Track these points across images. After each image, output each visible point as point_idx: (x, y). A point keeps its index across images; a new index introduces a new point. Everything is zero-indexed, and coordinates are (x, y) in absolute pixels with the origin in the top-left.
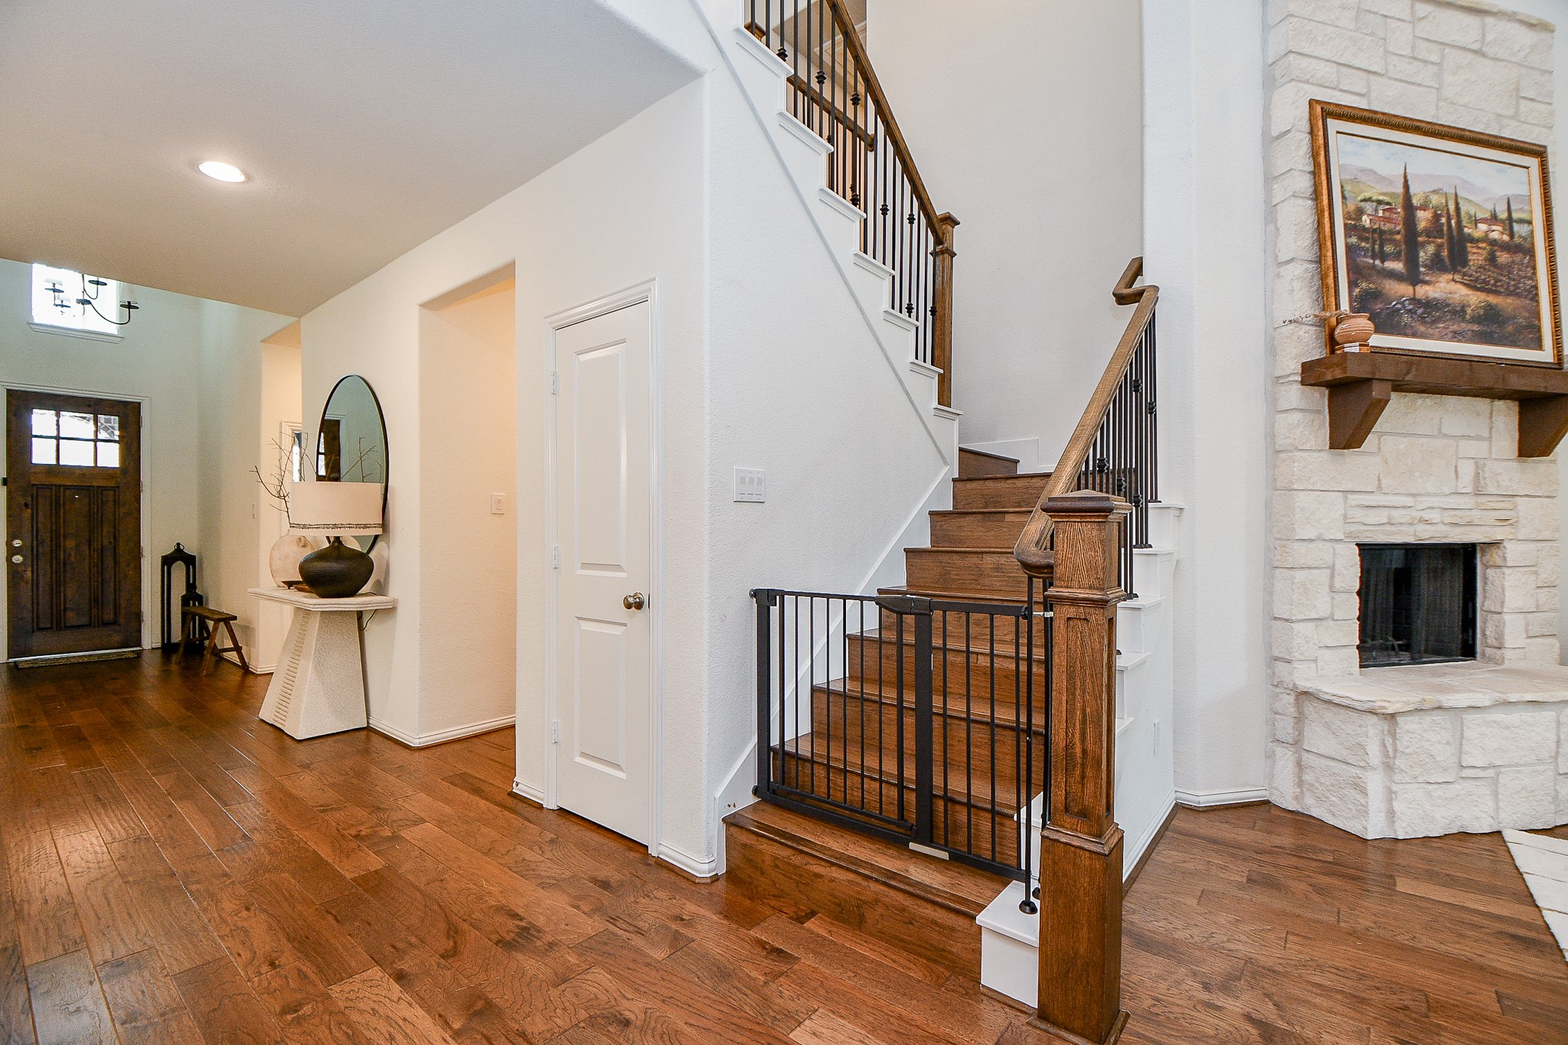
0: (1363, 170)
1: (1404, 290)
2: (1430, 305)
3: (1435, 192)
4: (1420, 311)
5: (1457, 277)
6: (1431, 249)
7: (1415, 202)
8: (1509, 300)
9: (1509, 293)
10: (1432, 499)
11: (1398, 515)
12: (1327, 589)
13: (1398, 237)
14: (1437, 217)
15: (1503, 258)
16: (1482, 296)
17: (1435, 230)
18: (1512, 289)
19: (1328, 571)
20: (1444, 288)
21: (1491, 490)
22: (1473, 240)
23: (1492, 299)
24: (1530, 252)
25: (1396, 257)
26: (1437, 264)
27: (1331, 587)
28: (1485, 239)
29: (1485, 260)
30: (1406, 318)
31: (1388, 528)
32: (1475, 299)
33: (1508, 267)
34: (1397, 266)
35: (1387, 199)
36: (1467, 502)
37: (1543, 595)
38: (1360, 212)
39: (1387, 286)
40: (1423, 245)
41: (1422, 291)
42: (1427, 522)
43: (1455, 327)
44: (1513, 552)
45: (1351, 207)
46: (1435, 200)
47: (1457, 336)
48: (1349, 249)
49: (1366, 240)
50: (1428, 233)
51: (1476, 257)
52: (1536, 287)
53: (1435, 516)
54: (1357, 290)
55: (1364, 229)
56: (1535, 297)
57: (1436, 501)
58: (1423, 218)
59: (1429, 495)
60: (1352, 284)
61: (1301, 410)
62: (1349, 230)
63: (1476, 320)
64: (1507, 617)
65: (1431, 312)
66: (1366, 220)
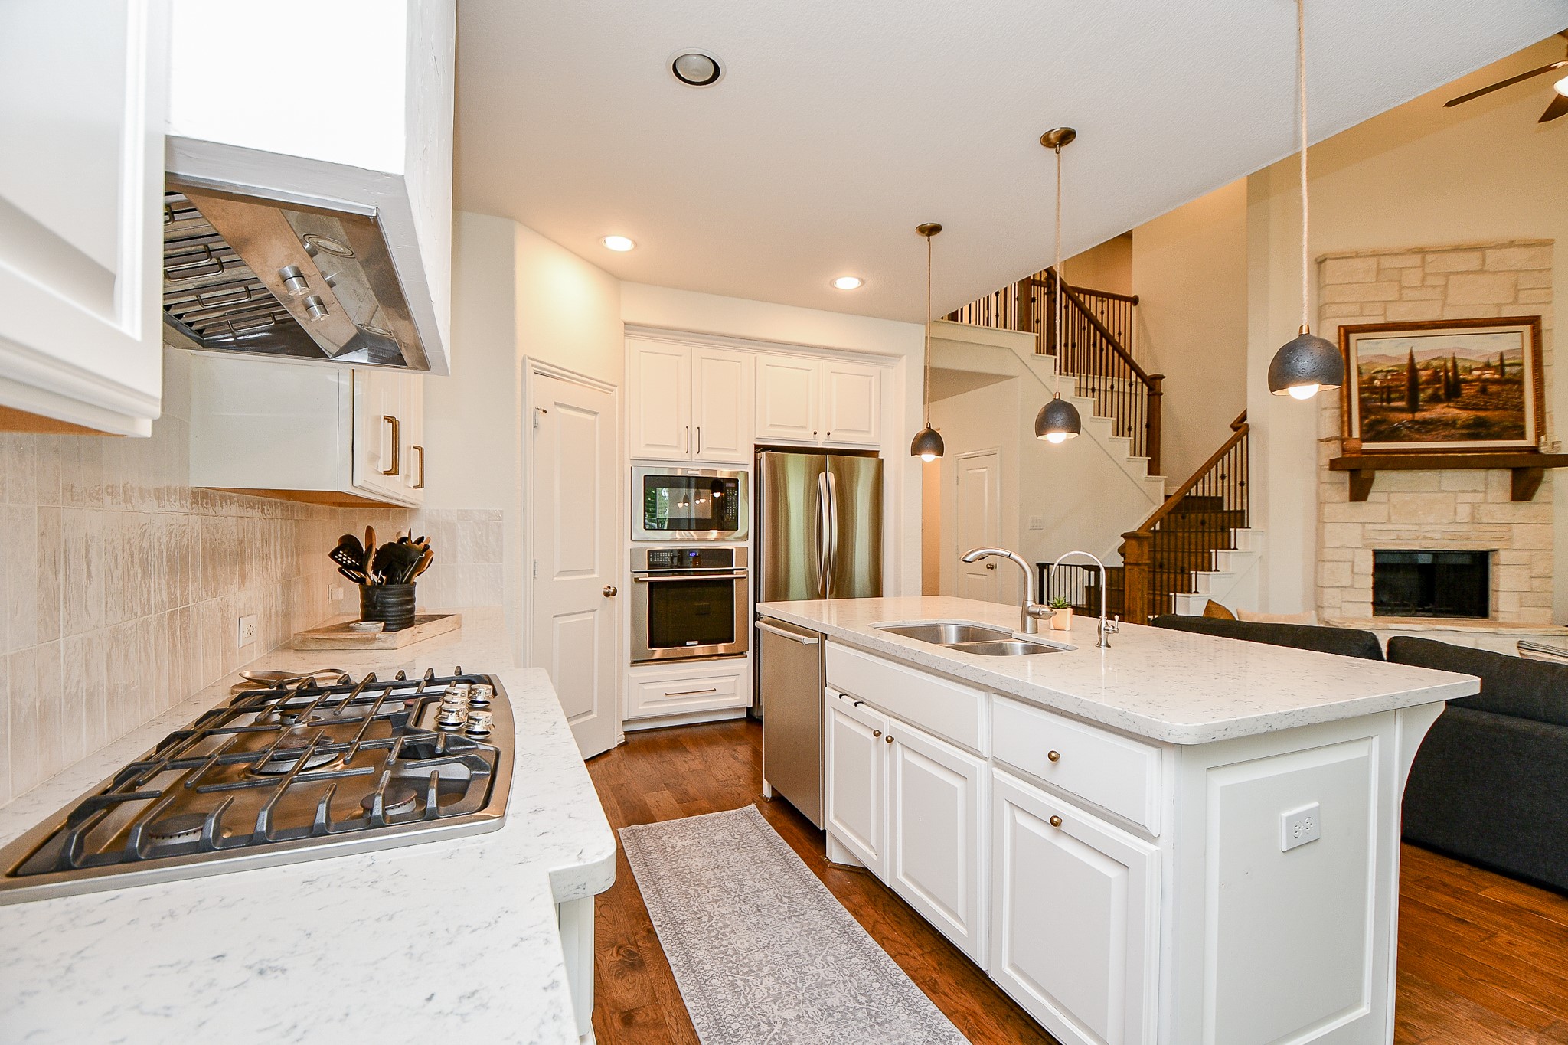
0: (1376, 356)
1: (1407, 416)
2: (1425, 423)
3: (1434, 359)
4: (1417, 427)
5: (1451, 404)
6: (1430, 391)
7: (1418, 367)
8: (1497, 413)
9: (1497, 408)
10: (1433, 526)
11: (1404, 535)
12: (1349, 573)
13: (1402, 388)
14: (1436, 373)
15: (1493, 389)
16: (1472, 413)
17: (1435, 378)
18: (1500, 406)
19: (1350, 564)
20: (1438, 411)
21: (1485, 520)
22: (1465, 381)
23: (1481, 414)
24: (1519, 382)
25: (1400, 399)
26: (1435, 399)
27: (1352, 571)
28: (1479, 379)
29: (1478, 391)
30: (1405, 432)
31: (1397, 541)
32: (1465, 415)
33: (1498, 394)
34: (1402, 404)
35: (1395, 369)
36: (1465, 528)
37: (1536, 583)
38: (1373, 379)
39: (1391, 416)
40: (1423, 390)
41: (1419, 416)
42: (1431, 539)
43: (1446, 433)
44: (1504, 557)
45: (1366, 377)
46: (1435, 363)
47: (1446, 438)
48: (1362, 401)
49: (1376, 393)
50: (1427, 382)
51: (1468, 391)
52: (1523, 403)
53: (1437, 536)
54: (1367, 421)
55: (1376, 388)
56: (1520, 407)
57: (1436, 527)
58: (1424, 375)
59: (1432, 524)
60: (1362, 418)
61: (1330, 483)
62: (1361, 390)
63: (1463, 427)
64: (1500, 593)
65: (1426, 428)
66: (1377, 383)
